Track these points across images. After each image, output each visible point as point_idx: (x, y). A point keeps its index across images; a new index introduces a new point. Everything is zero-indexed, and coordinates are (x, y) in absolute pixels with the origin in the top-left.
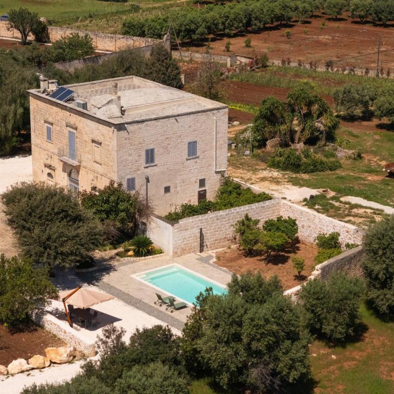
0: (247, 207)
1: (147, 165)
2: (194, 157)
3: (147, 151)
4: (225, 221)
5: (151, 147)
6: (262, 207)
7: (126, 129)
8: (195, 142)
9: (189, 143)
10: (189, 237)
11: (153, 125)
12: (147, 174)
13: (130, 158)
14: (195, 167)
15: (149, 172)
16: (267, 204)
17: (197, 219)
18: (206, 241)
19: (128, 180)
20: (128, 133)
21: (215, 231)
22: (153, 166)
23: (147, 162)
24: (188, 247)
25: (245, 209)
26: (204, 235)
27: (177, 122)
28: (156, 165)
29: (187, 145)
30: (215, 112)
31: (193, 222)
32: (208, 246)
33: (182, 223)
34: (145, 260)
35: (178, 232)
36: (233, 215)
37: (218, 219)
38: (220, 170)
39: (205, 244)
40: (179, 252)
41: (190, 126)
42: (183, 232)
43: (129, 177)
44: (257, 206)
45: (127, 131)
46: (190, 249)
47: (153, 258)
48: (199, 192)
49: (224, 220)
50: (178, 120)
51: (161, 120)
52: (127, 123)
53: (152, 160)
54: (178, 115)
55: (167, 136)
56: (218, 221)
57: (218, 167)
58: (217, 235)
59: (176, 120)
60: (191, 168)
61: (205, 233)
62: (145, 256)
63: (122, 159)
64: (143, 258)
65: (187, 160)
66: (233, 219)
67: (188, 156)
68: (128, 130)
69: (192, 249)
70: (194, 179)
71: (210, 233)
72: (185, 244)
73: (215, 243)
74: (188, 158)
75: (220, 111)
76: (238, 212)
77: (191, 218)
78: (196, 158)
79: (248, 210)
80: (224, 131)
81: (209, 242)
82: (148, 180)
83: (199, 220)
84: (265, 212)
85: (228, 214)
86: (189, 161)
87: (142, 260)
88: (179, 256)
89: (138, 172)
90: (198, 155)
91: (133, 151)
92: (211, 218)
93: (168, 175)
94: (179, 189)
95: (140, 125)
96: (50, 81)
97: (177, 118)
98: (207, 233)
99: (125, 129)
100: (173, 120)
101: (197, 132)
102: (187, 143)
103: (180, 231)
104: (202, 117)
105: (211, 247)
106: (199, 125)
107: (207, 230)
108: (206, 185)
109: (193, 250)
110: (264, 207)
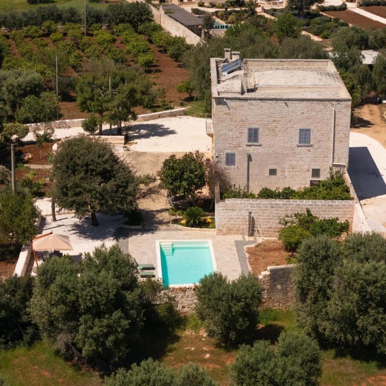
0: (310, 202)
1: (249, 144)
2: (306, 145)
3: (250, 130)
4: (282, 211)
5: (255, 126)
6: (329, 205)
7: (227, 105)
8: (308, 131)
9: (301, 130)
10: (236, 218)
11: (258, 105)
12: (250, 152)
13: (230, 133)
14: (307, 155)
15: (252, 150)
16: (336, 203)
17: (246, 202)
18: (258, 226)
19: (227, 155)
20: (229, 109)
21: (268, 219)
22: (256, 146)
23: (249, 140)
24: (236, 227)
25: (308, 204)
26: (255, 220)
27: (287, 106)
28: (260, 145)
29: (298, 131)
30: (334, 103)
31: (241, 204)
32: (260, 232)
33: (228, 202)
34: (191, 230)
35: (223, 210)
36: (292, 206)
37: (272, 207)
38: (339, 164)
39: (256, 229)
40: (224, 230)
41: (303, 113)
42: (229, 211)
43: (229, 151)
44: (323, 203)
45: (228, 107)
46: (237, 230)
47: (199, 230)
48: (311, 181)
49: (280, 209)
50: (288, 104)
51: (267, 101)
52: (227, 99)
53: (256, 140)
54: (288, 100)
55: (274, 119)
56: (273, 209)
57: (336, 160)
58: (271, 223)
59: (286, 104)
60: (302, 156)
61: (257, 218)
62: (192, 227)
63: (221, 132)
64: (190, 228)
65: (298, 146)
66: (291, 210)
67: (300, 143)
68: (229, 105)
69: (240, 230)
70: (306, 167)
71: (263, 219)
72: (232, 224)
73: (268, 231)
74: (300, 145)
75: (341, 103)
76: (298, 205)
77: (240, 199)
78: (309, 146)
79: (311, 205)
80: (345, 125)
81: (261, 228)
82: (250, 158)
83: (250, 204)
84: (333, 211)
85: (286, 204)
86: (300, 148)
87: (188, 230)
88: (224, 235)
89: (239, 149)
90: (311, 143)
91: (233, 127)
92: (264, 204)
93: (275, 157)
94: (287, 174)
95: (243, 103)
96: (233, 52)
97: (287, 102)
98: (259, 219)
99: (225, 104)
100: (282, 104)
101: (312, 121)
102: (298, 130)
103: (226, 209)
104: (318, 106)
105: (264, 234)
106: (314, 114)
107: (260, 215)
108: (321, 176)
109: (241, 232)
110: (333, 206)
